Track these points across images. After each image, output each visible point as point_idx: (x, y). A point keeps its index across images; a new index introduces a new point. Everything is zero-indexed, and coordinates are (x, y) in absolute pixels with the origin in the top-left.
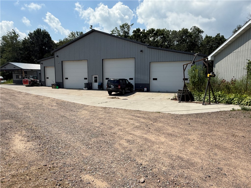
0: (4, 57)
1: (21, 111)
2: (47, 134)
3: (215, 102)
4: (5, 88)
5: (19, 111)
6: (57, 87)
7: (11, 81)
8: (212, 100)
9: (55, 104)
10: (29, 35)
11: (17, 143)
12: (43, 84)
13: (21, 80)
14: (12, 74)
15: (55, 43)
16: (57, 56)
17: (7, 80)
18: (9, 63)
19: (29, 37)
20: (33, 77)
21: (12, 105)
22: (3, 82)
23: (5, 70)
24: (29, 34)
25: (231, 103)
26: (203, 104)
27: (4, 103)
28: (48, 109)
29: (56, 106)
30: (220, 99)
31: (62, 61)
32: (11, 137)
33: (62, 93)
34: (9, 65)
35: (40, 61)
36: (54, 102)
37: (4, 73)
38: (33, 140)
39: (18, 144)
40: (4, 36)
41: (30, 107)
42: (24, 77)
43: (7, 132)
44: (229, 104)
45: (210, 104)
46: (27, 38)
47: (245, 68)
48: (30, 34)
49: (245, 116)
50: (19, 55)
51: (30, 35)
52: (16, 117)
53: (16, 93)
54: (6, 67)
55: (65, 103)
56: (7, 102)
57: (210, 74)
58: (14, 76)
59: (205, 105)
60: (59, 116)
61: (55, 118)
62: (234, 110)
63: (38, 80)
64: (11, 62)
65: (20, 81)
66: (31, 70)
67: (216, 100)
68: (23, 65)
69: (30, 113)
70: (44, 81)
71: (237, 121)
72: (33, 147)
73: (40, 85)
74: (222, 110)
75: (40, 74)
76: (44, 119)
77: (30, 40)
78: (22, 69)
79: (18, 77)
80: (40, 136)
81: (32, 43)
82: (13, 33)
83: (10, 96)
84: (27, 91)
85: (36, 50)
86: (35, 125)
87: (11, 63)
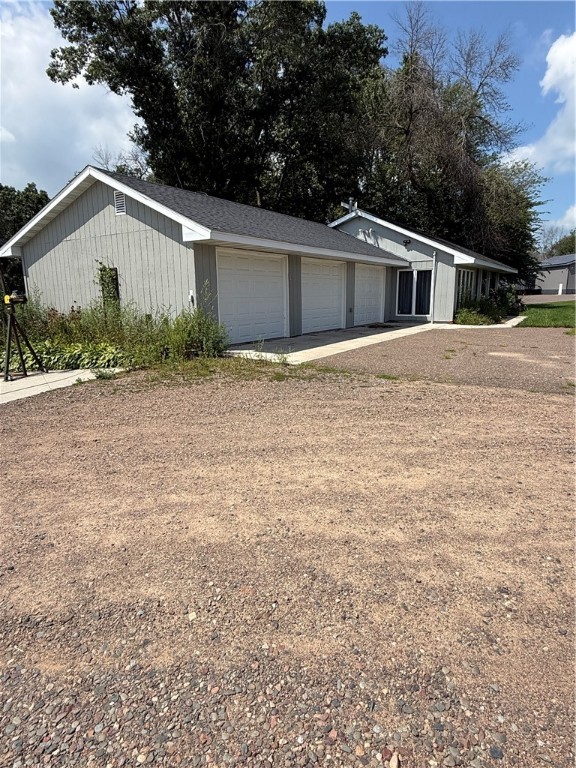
3: (39, 369)
8: (32, 365)
25: (77, 367)
26: (6, 380)
30: (50, 360)
44: (73, 369)
45: (26, 375)
47: (97, 280)
49: (102, 394)
57: (13, 296)
59: (12, 380)
62: (80, 382)
67: (41, 365)
71: (87, 408)
74: (54, 386)
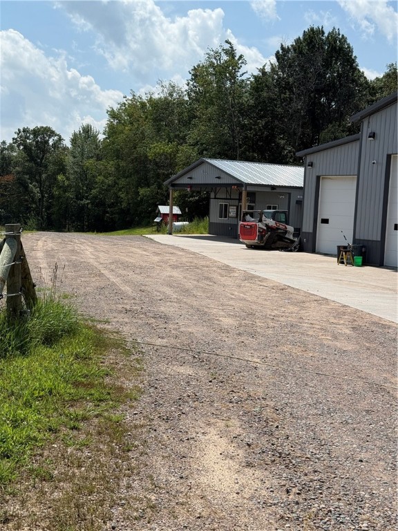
0: (191, 141)
1: (229, 341)
2: (314, 451)
4: (184, 248)
5: (223, 339)
6: (359, 259)
7: (201, 224)
9: (348, 332)
10: (277, 55)
11: (212, 464)
12: (306, 244)
13: (233, 222)
14: (208, 199)
15: (367, 82)
16: (373, 135)
17: (190, 221)
18: (203, 162)
19: (277, 64)
20: (274, 216)
21: (203, 316)
22: (178, 226)
23: (191, 186)
24: (278, 52)
27: (179, 301)
28: (322, 345)
29: (348, 338)
31: (390, 153)
32: (194, 435)
33: (376, 287)
34: (203, 167)
35: (306, 155)
36: (342, 322)
37: (185, 196)
38: (265, 466)
39: (216, 466)
40: (199, 66)
41: (259, 330)
42: (246, 214)
43: (184, 411)
46: (268, 69)
48: (281, 51)
50: (239, 132)
51: (282, 55)
52: (213, 361)
53: (214, 269)
54: (193, 174)
55: (387, 330)
56: (189, 301)
58: (215, 206)
60: (361, 383)
61: (346, 387)
63: (290, 229)
64: (210, 157)
65: (231, 225)
66: (269, 190)
68: (245, 170)
69: (256, 354)
70: (311, 231)
72: (264, 492)
73: (295, 248)
75: (300, 203)
76: (306, 385)
77: (277, 75)
78: (240, 184)
79: (224, 212)
80: (289, 454)
81: (284, 86)
82: (227, 52)
83: (198, 281)
84: (249, 266)
85: (298, 111)
86: (272, 404)
87: (209, 161)
